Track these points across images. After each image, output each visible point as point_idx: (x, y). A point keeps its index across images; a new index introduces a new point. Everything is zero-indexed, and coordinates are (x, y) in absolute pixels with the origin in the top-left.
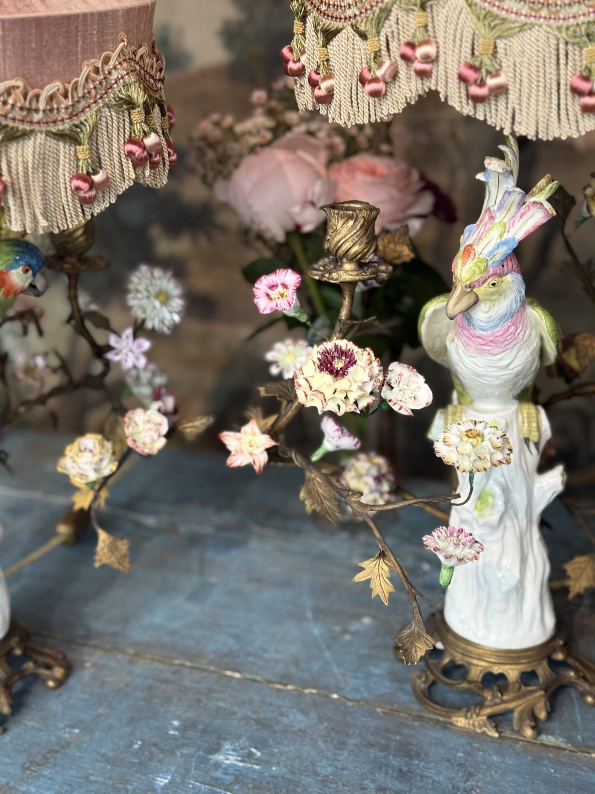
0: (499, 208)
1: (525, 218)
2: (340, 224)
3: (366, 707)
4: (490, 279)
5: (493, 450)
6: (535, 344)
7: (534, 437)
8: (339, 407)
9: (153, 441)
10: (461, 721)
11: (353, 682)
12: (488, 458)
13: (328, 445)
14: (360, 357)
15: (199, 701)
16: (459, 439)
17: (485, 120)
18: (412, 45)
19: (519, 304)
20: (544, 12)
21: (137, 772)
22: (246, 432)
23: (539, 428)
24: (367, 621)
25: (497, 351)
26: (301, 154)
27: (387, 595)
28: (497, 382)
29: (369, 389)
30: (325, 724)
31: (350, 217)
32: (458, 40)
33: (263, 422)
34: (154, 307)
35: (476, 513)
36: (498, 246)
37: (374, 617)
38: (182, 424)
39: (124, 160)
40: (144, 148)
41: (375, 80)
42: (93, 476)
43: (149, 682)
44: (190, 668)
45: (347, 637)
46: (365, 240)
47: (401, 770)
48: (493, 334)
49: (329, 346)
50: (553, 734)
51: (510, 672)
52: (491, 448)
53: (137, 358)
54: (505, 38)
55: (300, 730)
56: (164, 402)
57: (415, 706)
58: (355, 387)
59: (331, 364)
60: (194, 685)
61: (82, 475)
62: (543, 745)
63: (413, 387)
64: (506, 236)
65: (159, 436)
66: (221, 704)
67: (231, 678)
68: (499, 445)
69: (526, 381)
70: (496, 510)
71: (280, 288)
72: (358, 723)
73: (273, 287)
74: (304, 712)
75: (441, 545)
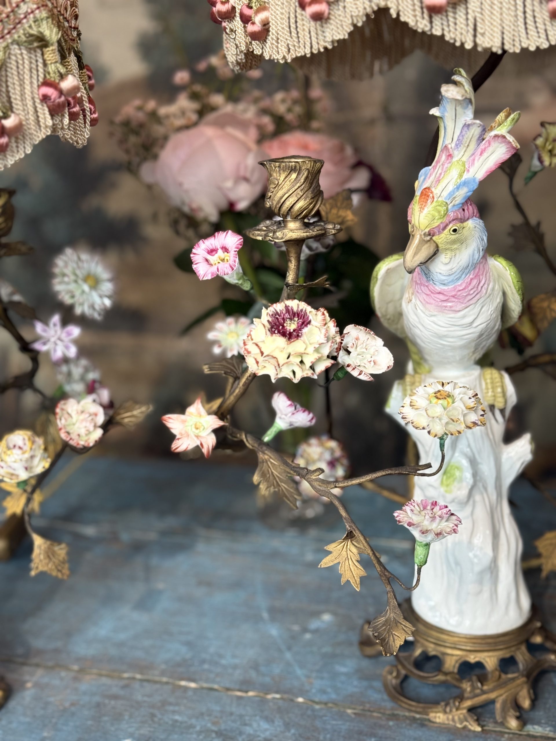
0: (457, 145)
1: (485, 155)
2: (282, 178)
3: (335, 709)
4: (451, 225)
5: (466, 411)
6: (498, 300)
7: (499, 403)
8: (294, 373)
9: (89, 433)
11: (318, 684)
12: (462, 419)
13: (280, 424)
14: (314, 317)
15: (153, 716)
16: (428, 402)
17: (443, 36)
19: (481, 254)
22: (191, 414)
23: (504, 394)
24: (327, 617)
25: (459, 307)
26: (230, 130)
27: (358, 580)
28: (460, 343)
29: (326, 351)
30: (293, 731)
31: (293, 170)
33: (208, 406)
34: (83, 292)
35: (442, 490)
36: (458, 188)
37: (334, 614)
38: (119, 414)
39: (39, 106)
40: (61, 92)
42: (24, 475)
43: (97, 699)
44: (141, 680)
45: (308, 636)
46: (310, 194)
48: (455, 288)
49: (279, 307)
50: (539, 723)
51: (488, 660)
52: (464, 408)
53: (67, 347)
56: (98, 395)
57: (388, 704)
58: (310, 350)
59: (283, 326)
60: (146, 699)
61: (12, 475)
62: (530, 736)
63: (372, 351)
64: (466, 176)
65: (95, 426)
66: (177, 717)
67: (186, 689)
68: (472, 405)
70: (464, 484)
71: (220, 251)
72: (329, 727)
73: (212, 251)
74: (268, 719)
75: (415, 519)
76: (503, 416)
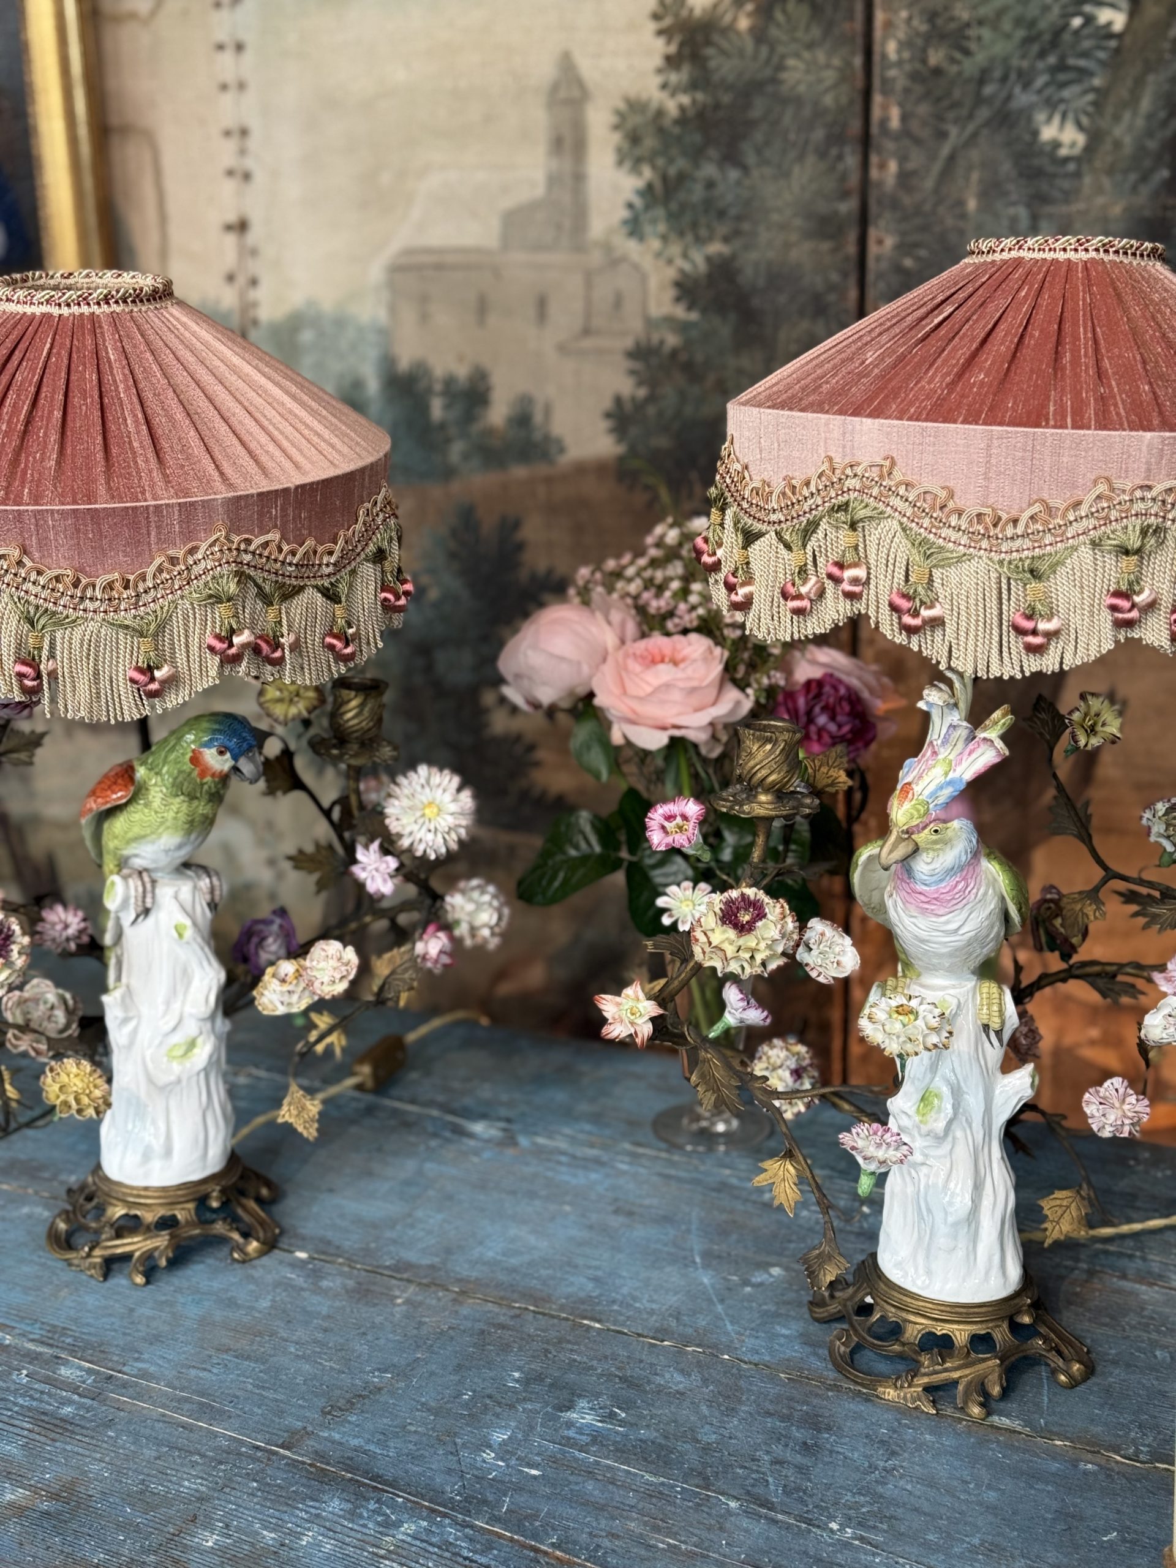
0: (944, 743)
1: (974, 756)
2: (755, 747)
3: (767, 1371)
4: (932, 825)
5: (927, 1032)
6: (992, 905)
7: (995, 1024)
8: (743, 968)
10: (890, 1393)
11: (750, 1342)
12: (921, 1040)
13: (730, 1019)
14: (772, 909)
15: (547, 1351)
16: (887, 1016)
17: (920, 651)
18: (841, 566)
19: (969, 856)
20: (985, 544)
21: (467, 1425)
22: (628, 996)
23: (1001, 1013)
24: (776, 1271)
25: (942, 911)
27: (793, 1204)
28: (944, 950)
29: (780, 949)
30: (711, 1387)
31: (768, 740)
32: (891, 567)
33: (648, 986)
35: (917, 1118)
36: (941, 788)
37: (787, 1269)
41: (799, 597)
43: (481, 1326)
44: (535, 1313)
45: (748, 1289)
46: (785, 769)
47: (805, 1443)
48: (937, 891)
49: (734, 894)
50: (1007, 1415)
51: (957, 1333)
52: (926, 1028)
54: (943, 567)
55: (678, 1392)
57: (831, 1374)
58: (762, 945)
59: (736, 917)
60: (540, 1333)
62: (992, 1426)
63: (837, 949)
64: (951, 775)
66: (575, 1357)
67: (589, 1328)
68: (936, 1025)
69: (985, 951)
70: (942, 1115)
71: (679, 820)
72: (755, 1388)
73: (670, 818)
74: (682, 1371)
75: (860, 1144)
76: (1000, 1040)
